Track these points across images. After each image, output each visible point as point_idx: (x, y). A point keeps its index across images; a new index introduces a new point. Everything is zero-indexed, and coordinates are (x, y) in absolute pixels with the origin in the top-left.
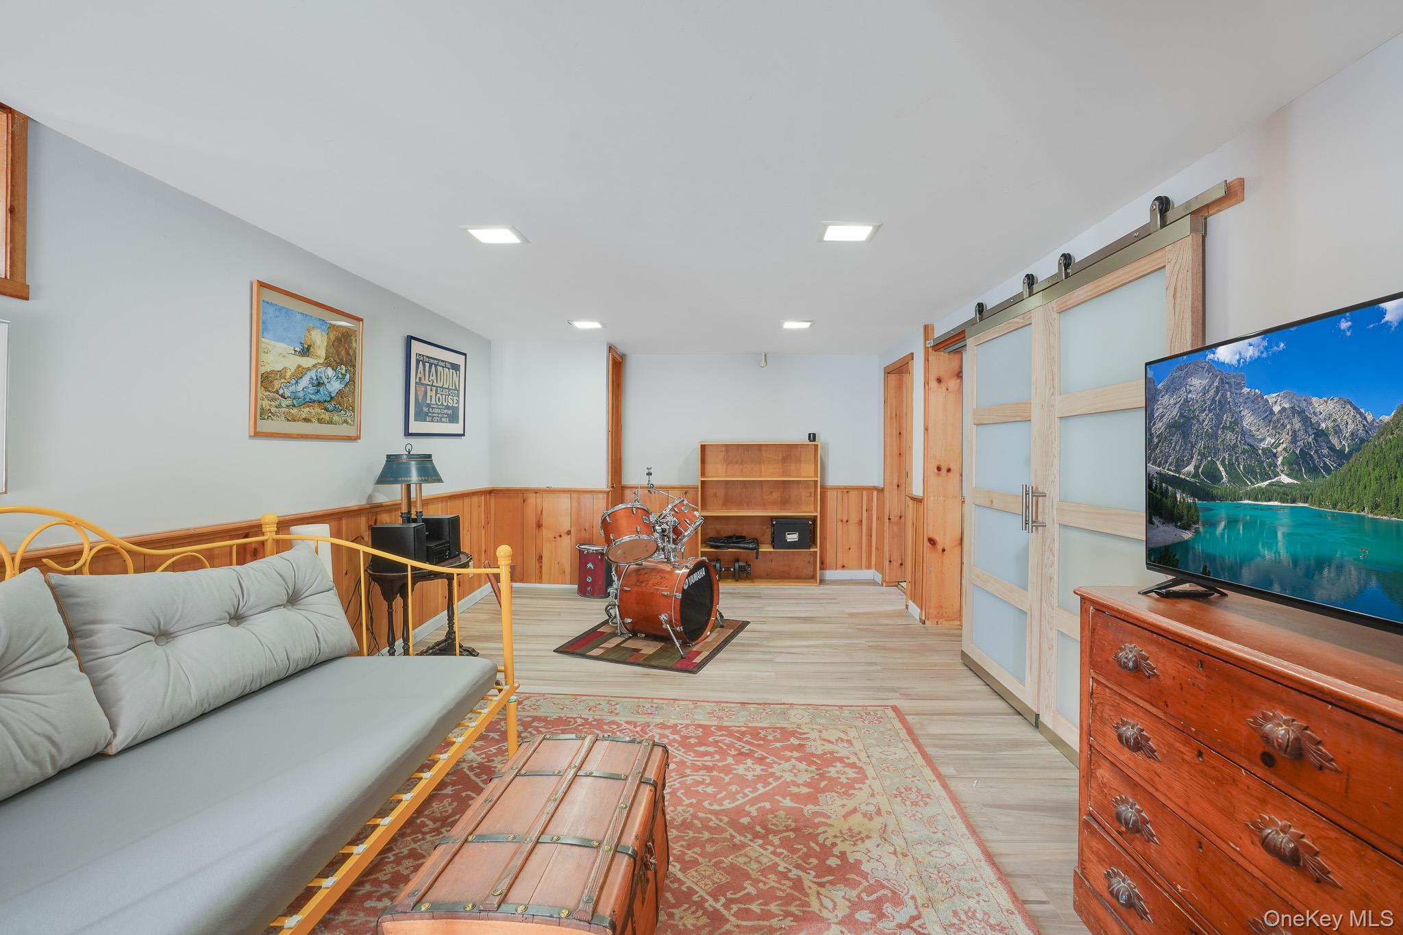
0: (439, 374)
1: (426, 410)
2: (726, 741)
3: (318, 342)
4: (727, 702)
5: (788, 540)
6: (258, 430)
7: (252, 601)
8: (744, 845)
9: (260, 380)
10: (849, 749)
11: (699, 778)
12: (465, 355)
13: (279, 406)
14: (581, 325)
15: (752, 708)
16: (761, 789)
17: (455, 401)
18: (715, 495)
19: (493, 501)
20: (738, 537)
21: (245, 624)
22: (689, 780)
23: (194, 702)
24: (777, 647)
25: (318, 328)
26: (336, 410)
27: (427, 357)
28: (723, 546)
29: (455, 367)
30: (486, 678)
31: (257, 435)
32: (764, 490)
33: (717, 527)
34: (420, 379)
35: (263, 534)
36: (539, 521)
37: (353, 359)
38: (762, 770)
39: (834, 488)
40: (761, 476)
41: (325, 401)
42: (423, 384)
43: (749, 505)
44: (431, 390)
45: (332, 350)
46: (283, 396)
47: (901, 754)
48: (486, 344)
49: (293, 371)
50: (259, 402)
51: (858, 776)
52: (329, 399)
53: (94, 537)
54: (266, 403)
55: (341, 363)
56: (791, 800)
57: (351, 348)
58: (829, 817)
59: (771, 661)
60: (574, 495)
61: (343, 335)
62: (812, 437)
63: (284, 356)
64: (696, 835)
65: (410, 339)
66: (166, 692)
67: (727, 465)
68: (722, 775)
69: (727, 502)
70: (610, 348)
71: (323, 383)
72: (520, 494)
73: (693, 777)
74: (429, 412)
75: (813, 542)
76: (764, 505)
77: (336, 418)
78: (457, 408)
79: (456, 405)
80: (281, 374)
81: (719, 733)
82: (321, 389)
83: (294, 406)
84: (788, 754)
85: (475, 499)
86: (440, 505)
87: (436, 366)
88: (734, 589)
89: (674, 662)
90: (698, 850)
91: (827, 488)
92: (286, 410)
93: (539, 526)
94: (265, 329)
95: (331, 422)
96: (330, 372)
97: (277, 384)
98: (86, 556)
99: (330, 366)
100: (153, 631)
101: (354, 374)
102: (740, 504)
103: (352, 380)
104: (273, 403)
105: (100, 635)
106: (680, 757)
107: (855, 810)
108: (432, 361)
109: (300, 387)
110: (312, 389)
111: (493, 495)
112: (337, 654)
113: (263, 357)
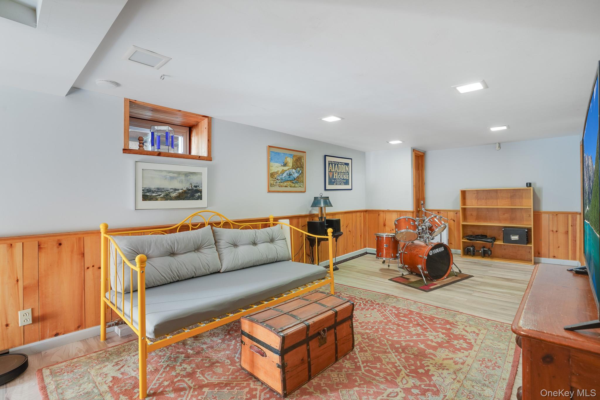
0: (339, 167)
1: (334, 181)
2: (415, 318)
3: (289, 161)
4: (431, 305)
5: (512, 239)
6: (269, 190)
7: (258, 240)
8: (389, 353)
9: (270, 175)
10: (475, 337)
11: (392, 327)
12: (351, 159)
13: (276, 183)
14: (393, 142)
15: (440, 310)
16: (415, 338)
17: (347, 177)
18: (472, 215)
19: (367, 215)
20: (482, 236)
21: (256, 246)
22: (388, 327)
23: (240, 264)
24: (477, 289)
25: (289, 157)
26: (296, 183)
27: (333, 162)
28: (474, 240)
29: (347, 164)
30: (320, 273)
31: (269, 192)
32: (500, 213)
33: (473, 230)
34: (330, 170)
35: (270, 222)
36: (384, 224)
37: (303, 165)
38: (421, 332)
39: (546, 213)
40: (498, 206)
41: (292, 180)
42: (331, 172)
43: (490, 220)
44: (336, 173)
45: (294, 163)
46: (278, 179)
47: (502, 346)
48: (363, 154)
49: (281, 171)
50: (270, 182)
51: (467, 348)
52: (294, 179)
53: (224, 219)
54: (272, 182)
55: (298, 167)
56: (424, 346)
57: (301, 162)
58: (436, 357)
59: (471, 294)
60: (399, 213)
61: (299, 158)
62: (529, 185)
63: (278, 167)
64: (374, 344)
65: (325, 156)
66: (233, 261)
67: (477, 200)
68: (402, 329)
69: (478, 218)
70: (414, 150)
71: (292, 174)
72: (377, 212)
73: (390, 326)
74: (335, 182)
75: (528, 241)
76: (500, 221)
77: (296, 185)
78: (348, 179)
79: (348, 178)
80: (277, 173)
81: (416, 315)
82: (291, 176)
83: (281, 182)
84: (440, 330)
85: (358, 214)
86: (341, 215)
87: (337, 165)
88: (478, 261)
89: (421, 286)
90: (370, 348)
91: (541, 213)
92: (279, 184)
93: (385, 225)
94: (271, 160)
95: (294, 187)
96: (294, 170)
97: (276, 176)
98: (222, 224)
99: (294, 168)
100: (233, 244)
101: (303, 170)
102: (485, 220)
103: (302, 173)
104: (274, 182)
105: (221, 243)
106: (391, 318)
107: (452, 359)
108: (336, 163)
109: (283, 176)
110: (287, 177)
111: (367, 212)
112: (284, 260)
113: (271, 168)
